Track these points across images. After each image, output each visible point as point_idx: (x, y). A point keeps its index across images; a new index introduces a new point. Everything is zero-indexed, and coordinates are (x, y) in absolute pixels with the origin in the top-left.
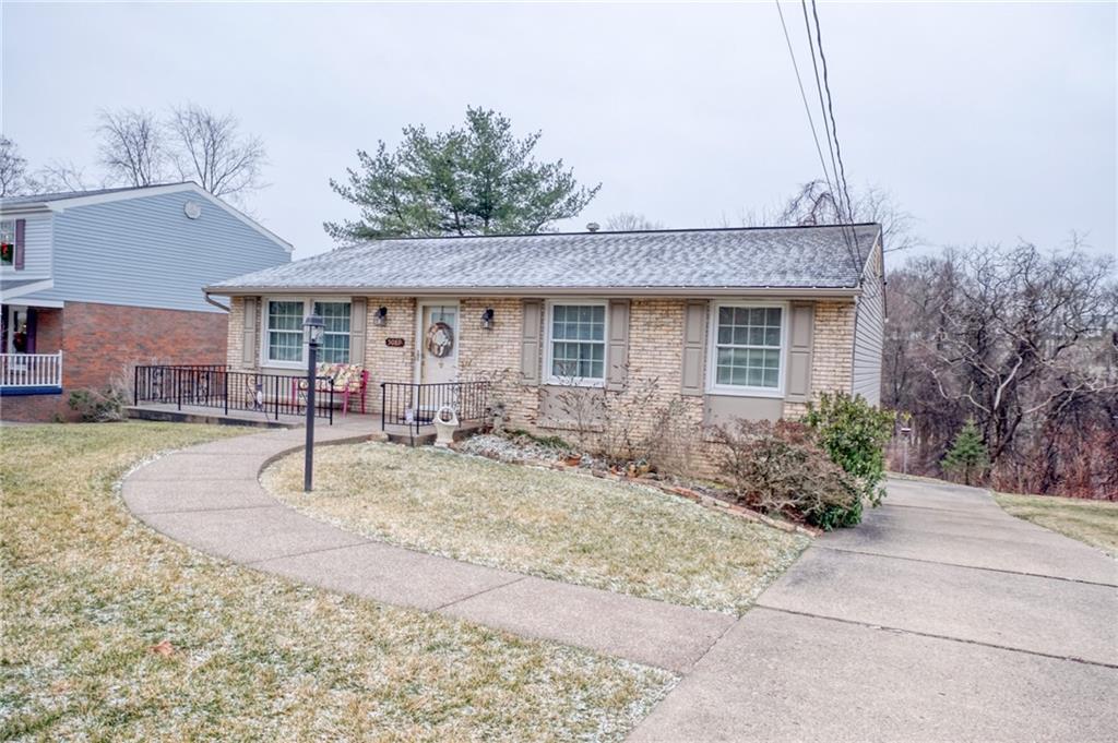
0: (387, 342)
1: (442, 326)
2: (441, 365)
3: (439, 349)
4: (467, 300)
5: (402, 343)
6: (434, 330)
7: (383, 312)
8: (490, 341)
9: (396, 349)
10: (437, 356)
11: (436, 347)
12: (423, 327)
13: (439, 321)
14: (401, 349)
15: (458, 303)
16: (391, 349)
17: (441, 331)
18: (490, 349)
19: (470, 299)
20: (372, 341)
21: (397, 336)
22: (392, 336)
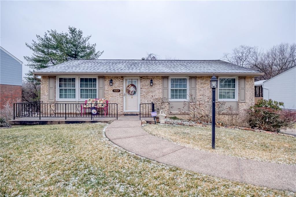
0: (113, 91)
1: (132, 85)
2: (132, 97)
3: (132, 92)
4: (143, 77)
5: (119, 91)
6: (130, 86)
7: (111, 81)
8: (152, 89)
9: (117, 93)
10: (131, 95)
11: (131, 92)
12: (126, 86)
13: (131, 84)
14: (119, 93)
15: (139, 78)
16: (115, 93)
17: (132, 87)
18: (152, 92)
19: (144, 77)
20: (107, 91)
21: (117, 89)
22: (115, 89)
